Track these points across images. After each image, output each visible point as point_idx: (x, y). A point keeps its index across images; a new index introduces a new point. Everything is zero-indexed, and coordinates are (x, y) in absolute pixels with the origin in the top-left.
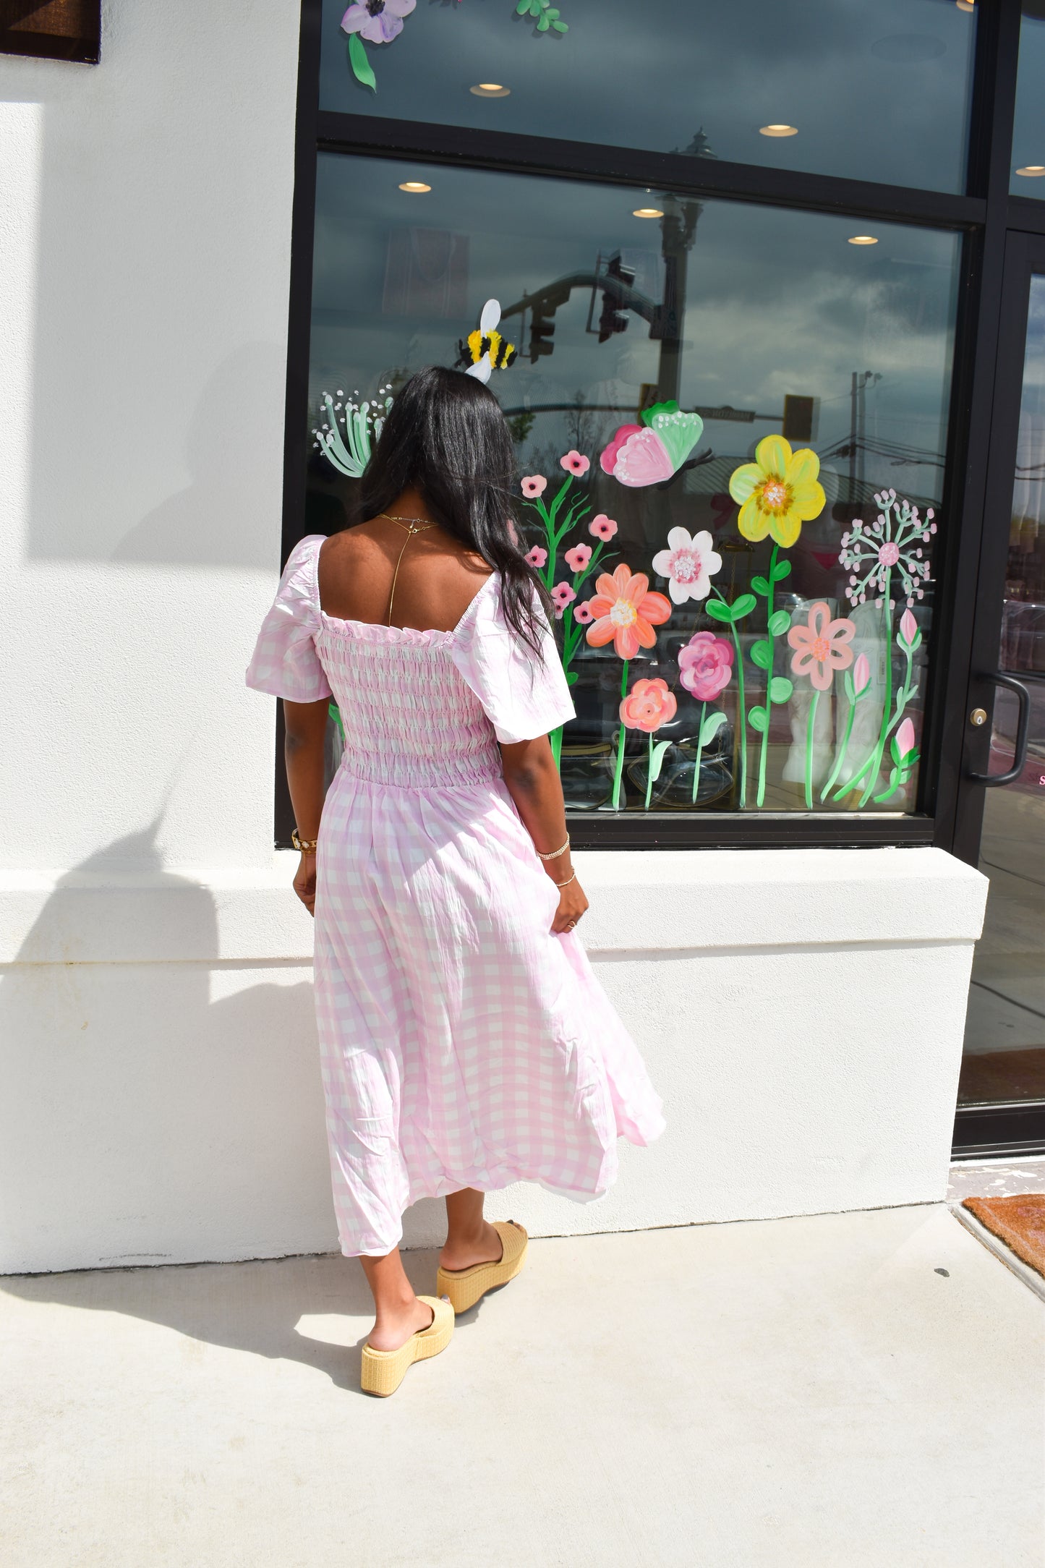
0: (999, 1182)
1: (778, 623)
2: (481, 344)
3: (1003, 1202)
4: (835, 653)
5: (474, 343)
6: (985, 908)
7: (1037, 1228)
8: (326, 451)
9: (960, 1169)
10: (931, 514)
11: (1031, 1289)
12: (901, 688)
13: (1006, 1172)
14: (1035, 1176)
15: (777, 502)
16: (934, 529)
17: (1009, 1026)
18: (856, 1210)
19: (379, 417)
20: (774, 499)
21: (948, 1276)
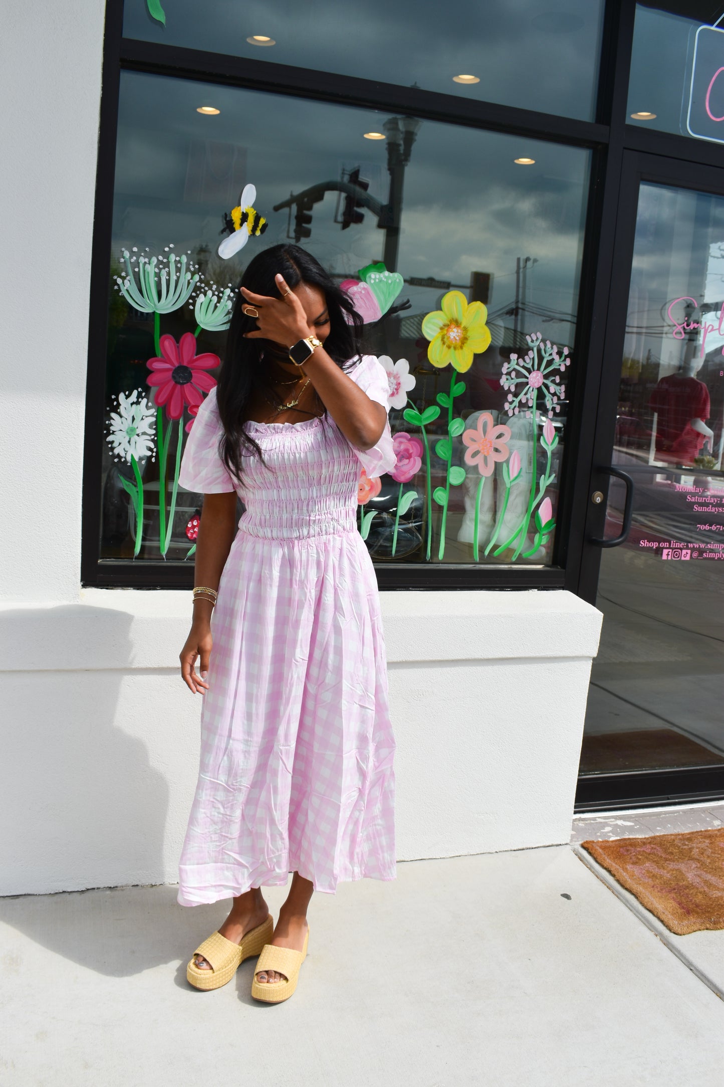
0: (608, 829)
1: (456, 426)
2: (241, 217)
3: (610, 844)
4: (496, 450)
5: (236, 216)
6: (600, 635)
7: (634, 863)
8: (124, 292)
9: (580, 819)
10: (566, 351)
11: (629, 909)
12: (543, 476)
13: (612, 822)
14: (632, 824)
15: (456, 339)
16: (568, 362)
17: (616, 715)
18: (506, 851)
19: (164, 268)
20: (454, 337)
21: (571, 899)
